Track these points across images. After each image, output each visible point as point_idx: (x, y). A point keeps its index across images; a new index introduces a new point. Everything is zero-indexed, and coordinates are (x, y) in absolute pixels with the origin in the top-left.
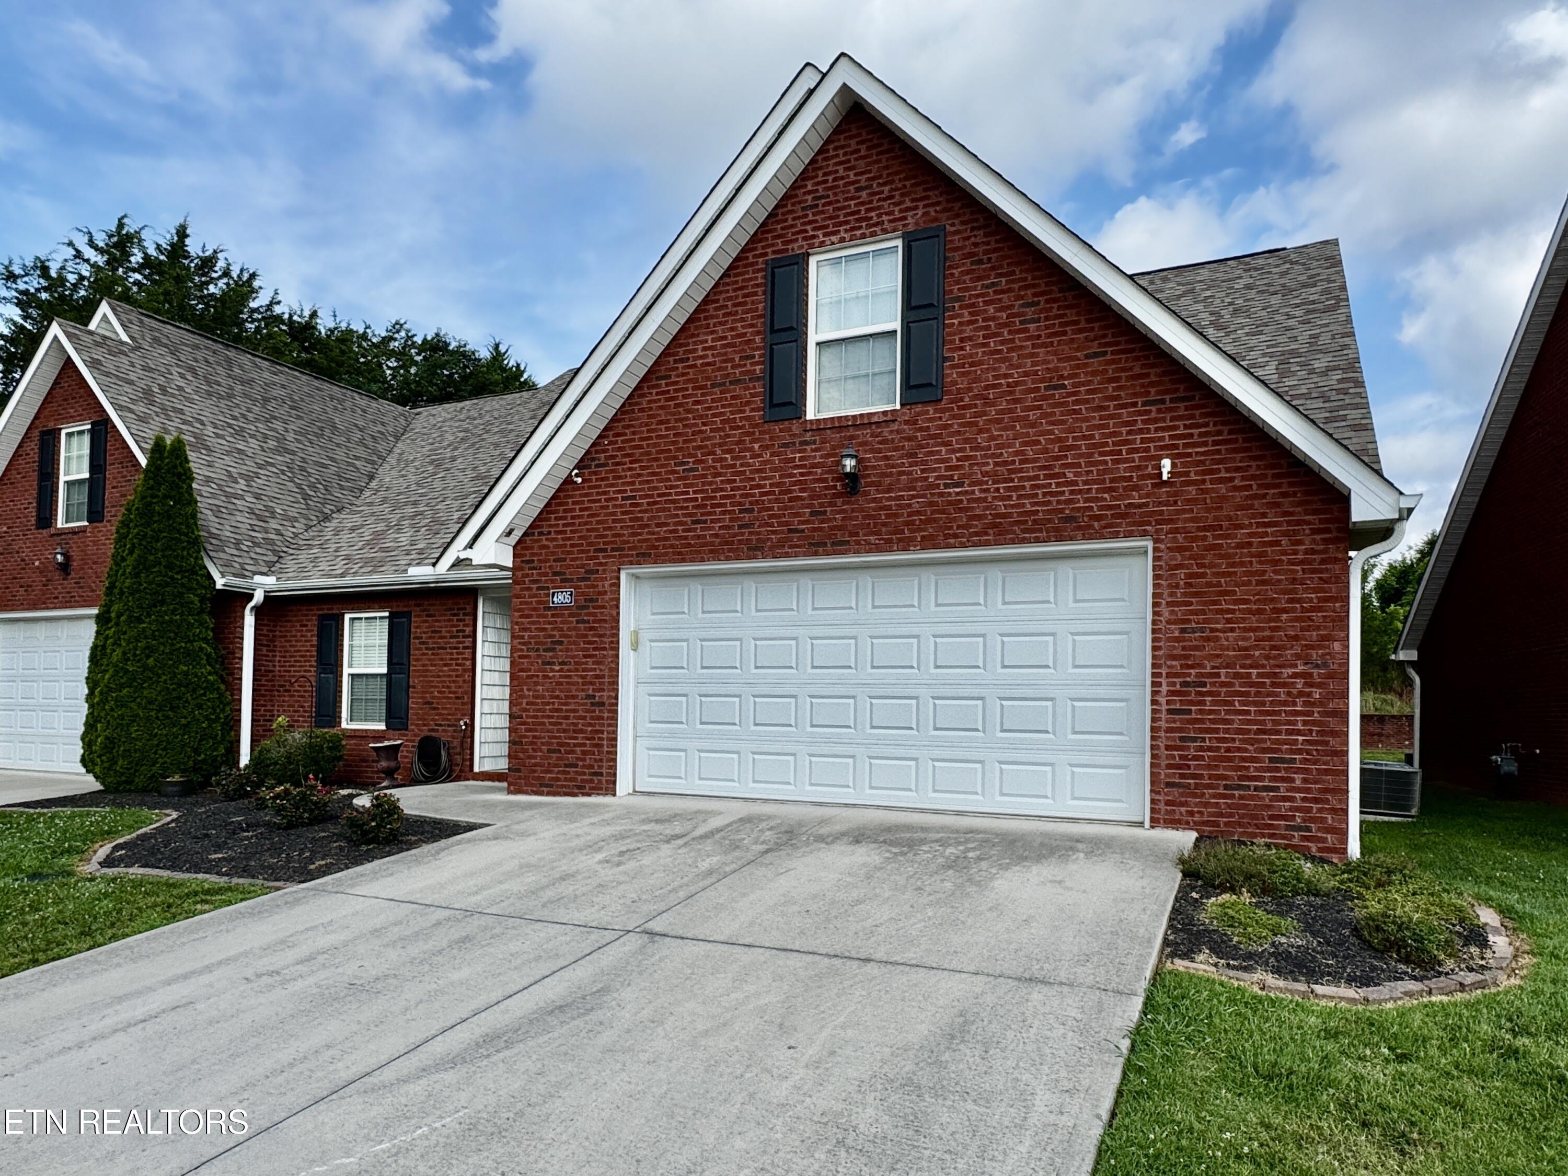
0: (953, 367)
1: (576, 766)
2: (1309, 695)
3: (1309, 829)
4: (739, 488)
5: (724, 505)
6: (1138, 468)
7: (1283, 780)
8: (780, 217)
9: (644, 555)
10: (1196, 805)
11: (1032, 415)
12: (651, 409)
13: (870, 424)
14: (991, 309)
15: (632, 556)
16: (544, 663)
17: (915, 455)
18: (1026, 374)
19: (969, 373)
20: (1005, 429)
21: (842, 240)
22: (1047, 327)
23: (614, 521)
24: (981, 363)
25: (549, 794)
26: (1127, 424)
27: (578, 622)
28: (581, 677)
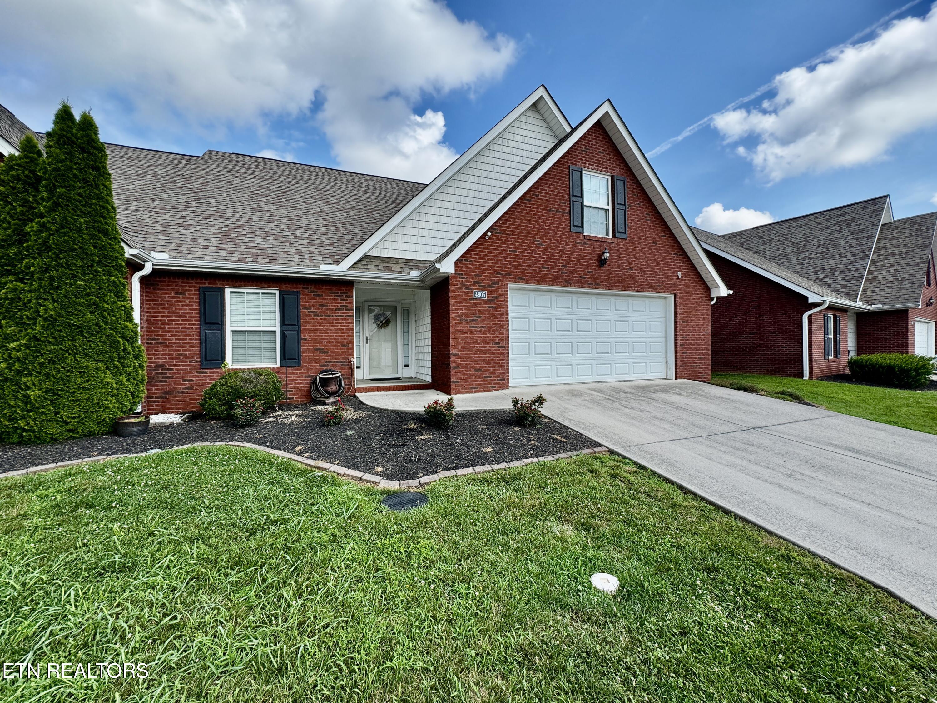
0: (629, 228)
1: (491, 377)
4: (561, 256)
5: (556, 262)
6: (673, 273)
9: (521, 279)
12: (522, 213)
13: (606, 242)
15: (515, 278)
16: (471, 327)
17: (619, 256)
18: (648, 237)
19: (633, 232)
20: (643, 254)
23: (506, 261)
24: (636, 229)
25: (476, 392)
26: (671, 259)
27: (489, 307)
28: (492, 334)
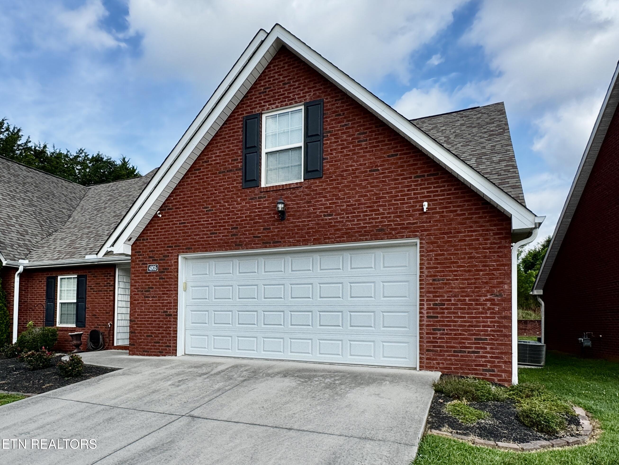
0: (327, 162)
1: (159, 343)
2: (493, 309)
3: (494, 371)
4: (231, 218)
5: (224, 226)
6: (412, 206)
7: (481, 348)
8: (249, 97)
9: (189, 248)
10: (441, 360)
11: (364, 183)
12: (192, 184)
13: (290, 188)
14: (345, 136)
15: (184, 249)
16: (145, 297)
17: (310, 202)
18: (361, 165)
19: (334, 165)
20: (351, 190)
21: (277, 107)
22: (370, 144)
23: (176, 234)
24: (340, 160)
25: (147, 355)
26: (408, 186)
27: (160, 279)
28: (161, 303)
